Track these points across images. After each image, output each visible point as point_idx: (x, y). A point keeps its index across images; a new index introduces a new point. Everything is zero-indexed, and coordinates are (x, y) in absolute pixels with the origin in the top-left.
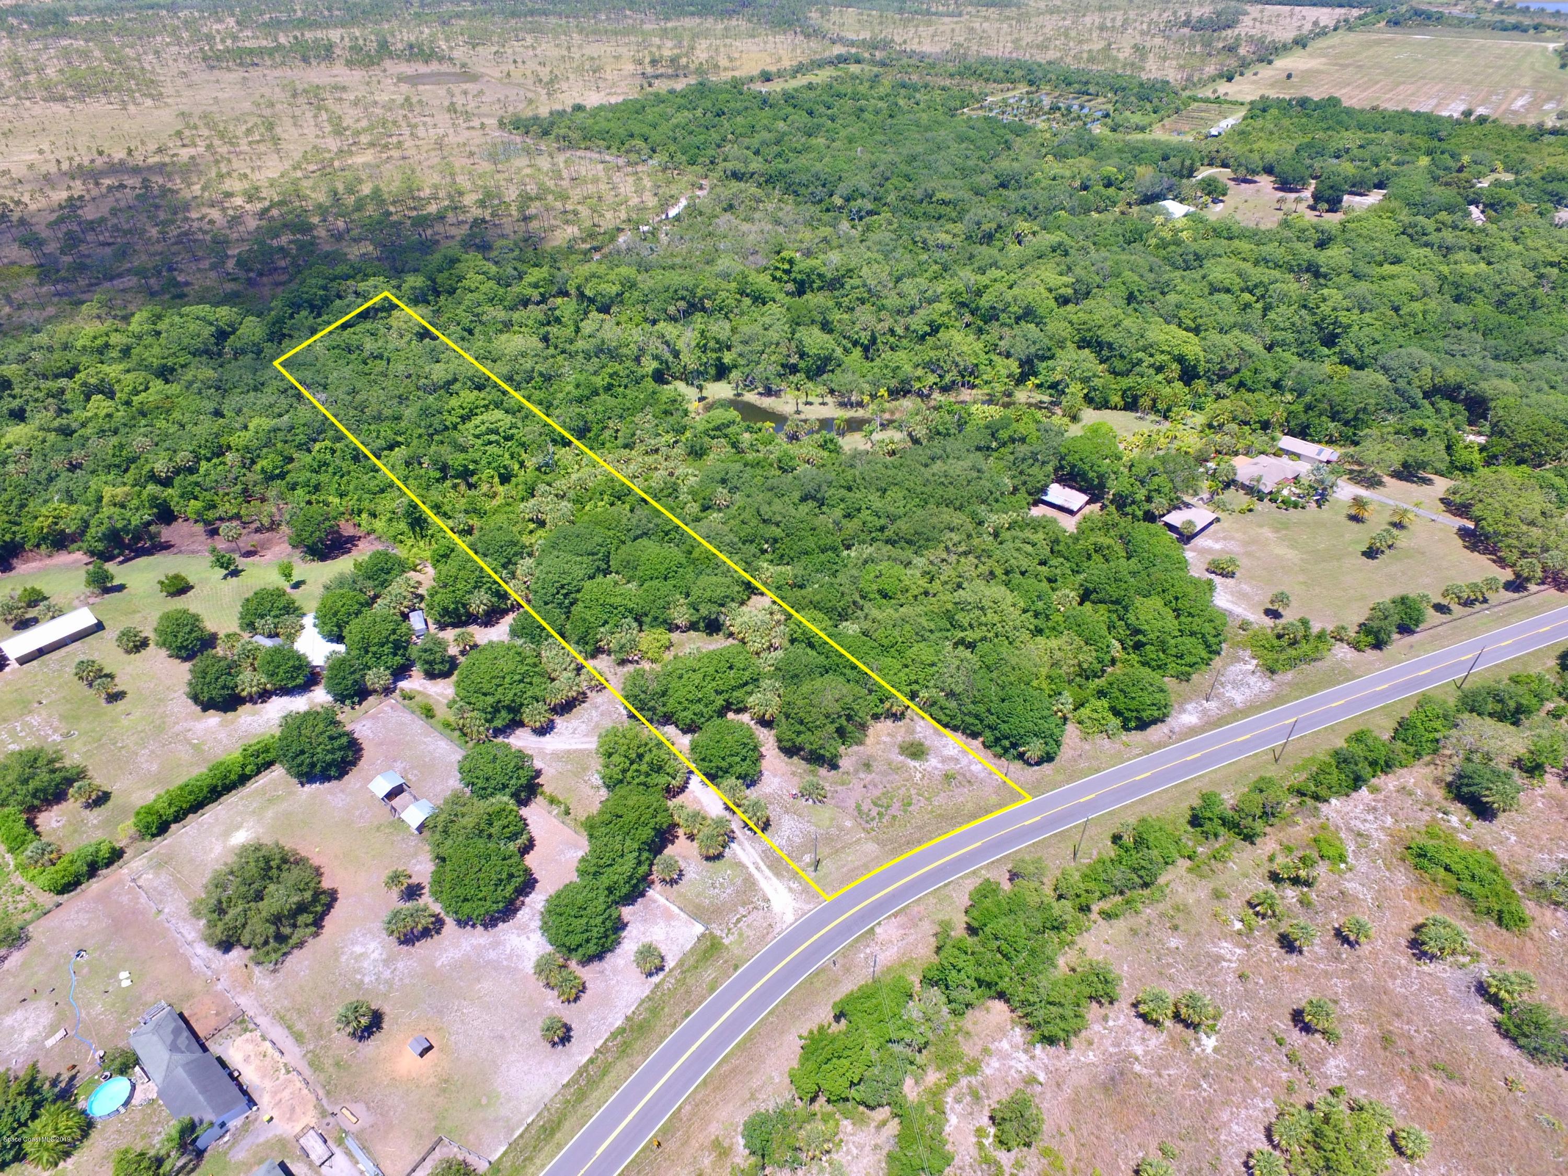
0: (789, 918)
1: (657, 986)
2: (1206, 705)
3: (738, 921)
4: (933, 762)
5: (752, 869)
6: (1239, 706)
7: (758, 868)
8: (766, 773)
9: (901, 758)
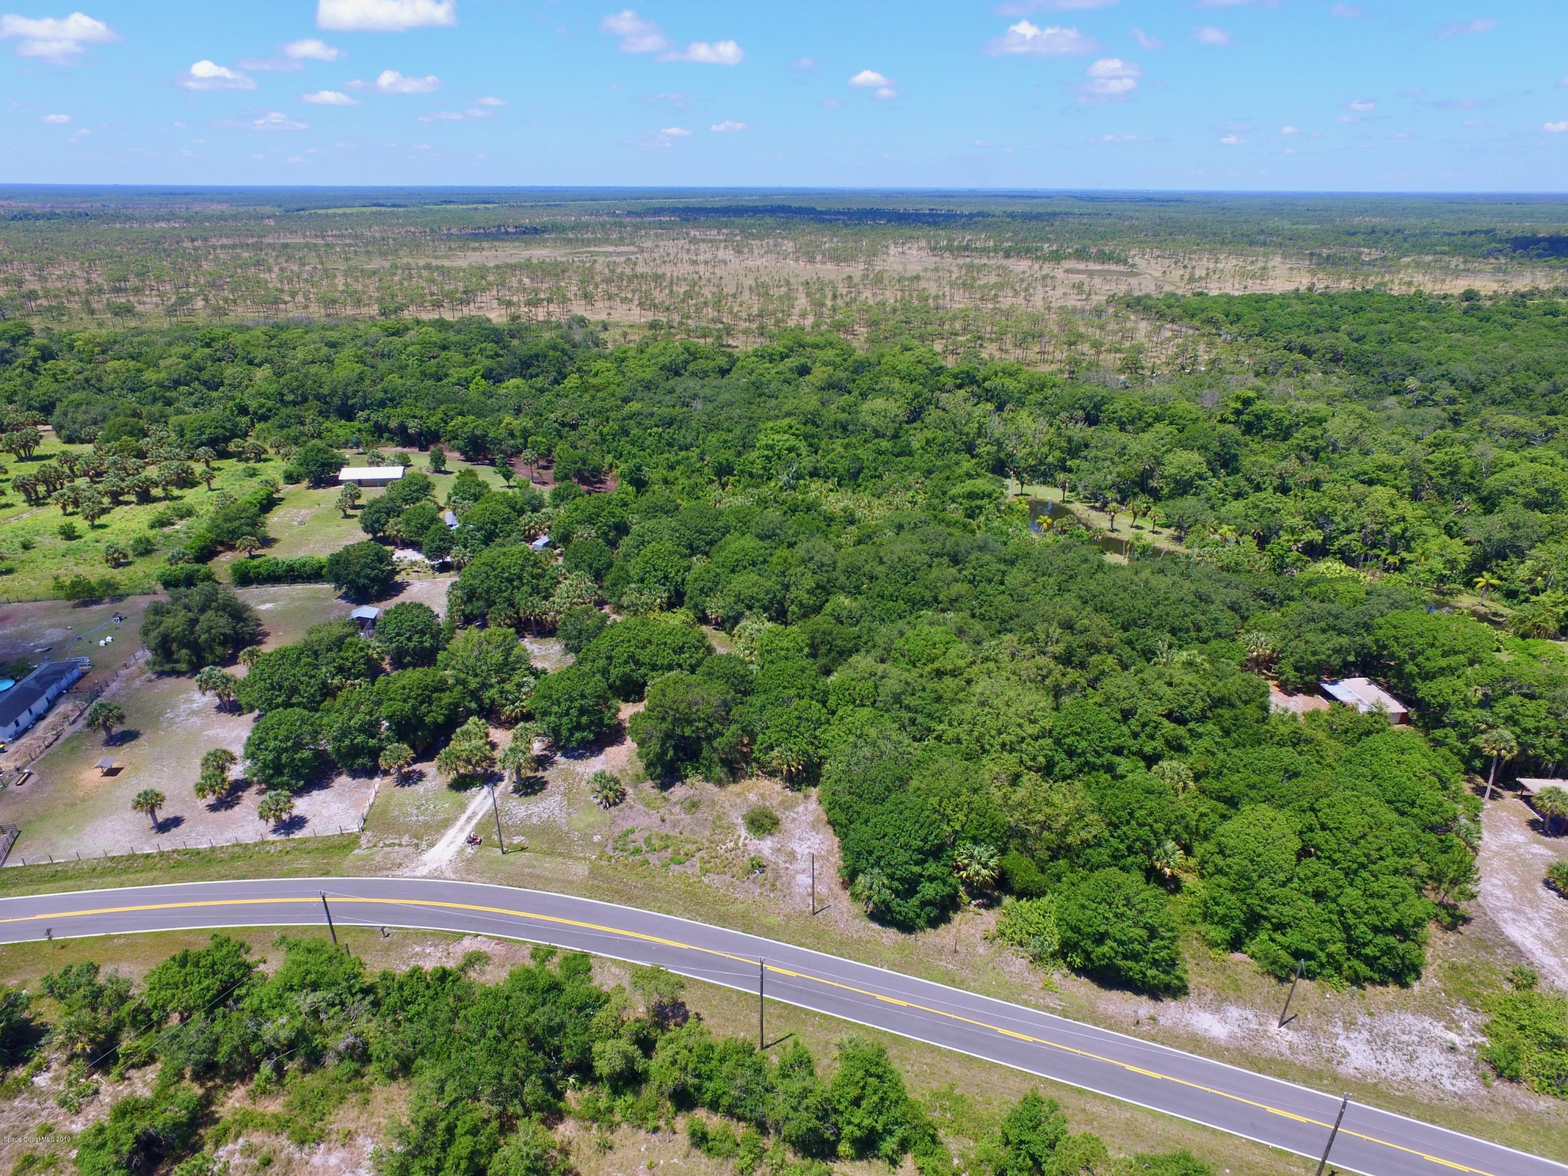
0: (423, 871)
1: (264, 843)
2: (1273, 1026)
3: (390, 845)
4: (765, 846)
5: (464, 818)
6: (1347, 1069)
7: (470, 819)
8: (602, 757)
9: (740, 821)
